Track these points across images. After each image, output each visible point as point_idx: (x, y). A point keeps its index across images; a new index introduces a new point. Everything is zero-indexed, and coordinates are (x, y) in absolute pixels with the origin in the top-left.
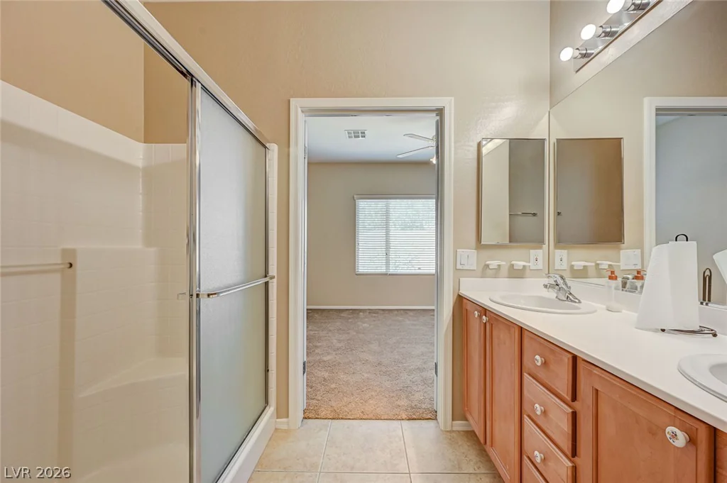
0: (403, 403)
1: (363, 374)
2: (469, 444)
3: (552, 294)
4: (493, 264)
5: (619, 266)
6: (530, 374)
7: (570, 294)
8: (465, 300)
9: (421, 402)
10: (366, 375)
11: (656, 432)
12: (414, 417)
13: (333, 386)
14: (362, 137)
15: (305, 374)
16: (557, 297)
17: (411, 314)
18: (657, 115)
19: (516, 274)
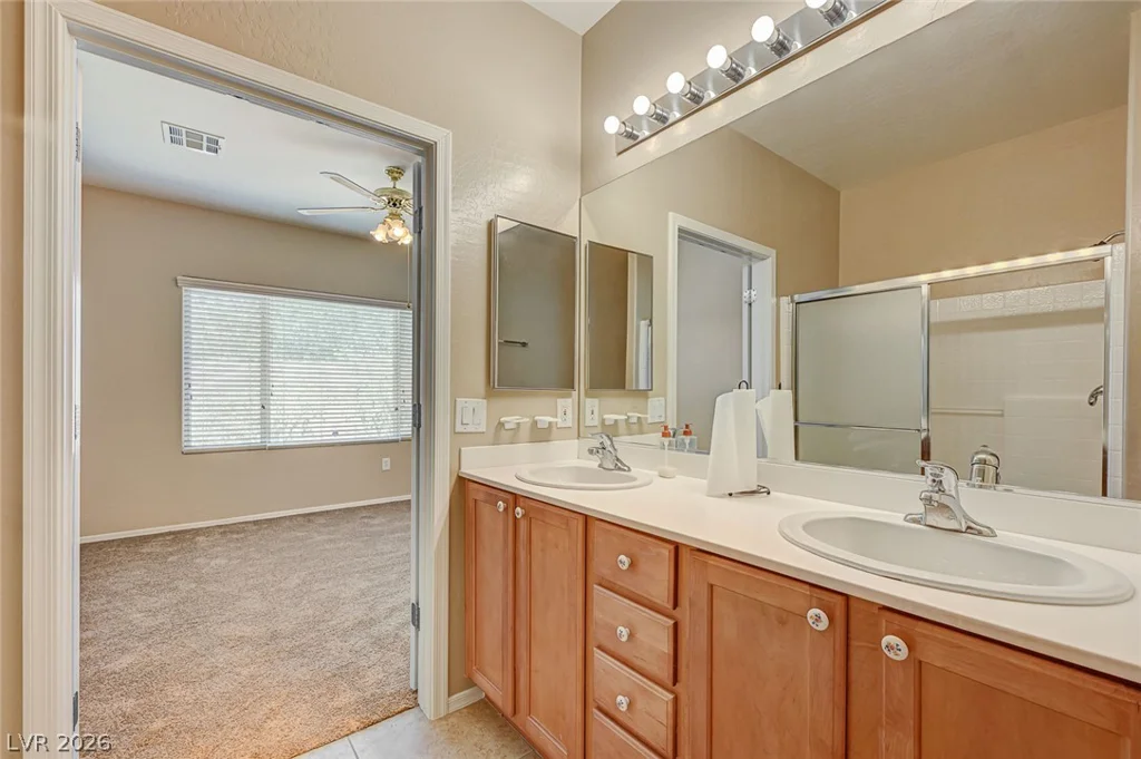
0: (347, 700)
1: (238, 670)
2: (479, 726)
3: (593, 463)
4: (510, 421)
5: (646, 419)
6: (600, 585)
7: (618, 460)
8: (472, 485)
9: (380, 684)
10: (245, 672)
11: (790, 620)
12: (375, 717)
13: (158, 724)
14: (209, 149)
15: (77, 726)
16: (600, 466)
17: (322, 520)
18: (679, 237)
19: (541, 435)
